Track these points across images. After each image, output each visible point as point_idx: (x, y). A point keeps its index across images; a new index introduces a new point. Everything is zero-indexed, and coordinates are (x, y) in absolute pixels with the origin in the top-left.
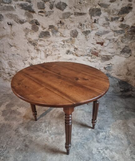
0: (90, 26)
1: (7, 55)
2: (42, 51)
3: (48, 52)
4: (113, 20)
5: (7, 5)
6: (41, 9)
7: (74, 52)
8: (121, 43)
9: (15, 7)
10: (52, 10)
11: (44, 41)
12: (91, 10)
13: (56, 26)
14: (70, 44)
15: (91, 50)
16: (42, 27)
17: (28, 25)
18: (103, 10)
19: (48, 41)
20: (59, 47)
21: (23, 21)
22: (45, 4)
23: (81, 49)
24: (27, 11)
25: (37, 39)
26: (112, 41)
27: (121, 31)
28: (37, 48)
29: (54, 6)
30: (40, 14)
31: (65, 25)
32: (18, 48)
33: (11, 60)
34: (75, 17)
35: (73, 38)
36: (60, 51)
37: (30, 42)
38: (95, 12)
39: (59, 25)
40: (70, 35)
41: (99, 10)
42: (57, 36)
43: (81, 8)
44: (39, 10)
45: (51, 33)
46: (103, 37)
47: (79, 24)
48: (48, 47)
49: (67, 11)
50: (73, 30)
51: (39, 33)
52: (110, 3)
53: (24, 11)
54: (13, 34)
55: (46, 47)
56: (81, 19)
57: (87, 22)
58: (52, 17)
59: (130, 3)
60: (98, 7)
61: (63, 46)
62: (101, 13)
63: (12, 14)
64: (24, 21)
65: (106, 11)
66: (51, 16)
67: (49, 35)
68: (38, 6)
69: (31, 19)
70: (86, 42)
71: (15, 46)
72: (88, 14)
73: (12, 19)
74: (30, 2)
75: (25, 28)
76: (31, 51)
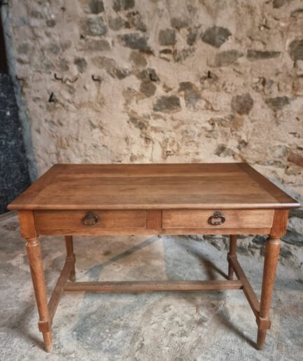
0: (289, 87)
1: (82, 146)
2: (157, 143)
3: (170, 145)
5: (97, 38)
6: (166, 44)
7: (237, 151)
9: (113, 42)
10: (192, 47)
11: (165, 120)
12: (296, 45)
13: (198, 84)
14: (228, 130)
15: (286, 151)
16: (164, 86)
17: (134, 83)
19: (173, 119)
20: (199, 135)
21: (125, 72)
22: (177, 34)
23: (259, 146)
24: (137, 51)
25: (150, 114)
28: (145, 134)
29: (198, 36)
30: (163, 55)
31: (221, 81)
32: (107, 133)
33: (88, 158)
34: (250, 63)
35: (237, 116)
36: (201, 145)
37: (133, 120)
39: (205, 81)
40: (229, 108)
42: (196, 109)
43: (268, 39)
44: (163, 48)
45: (182, 101)
47: (257, 80)
48: (173, 134)
49: (230, 49)
50: (240, 94)
51: (155, 100)
53: (129, 51)
54: (101, 101)
55: (167, 135)
56: (266, 67)
57: (280, 76)
58: (191, 64)
61: (210, 134)
63: (104, 57)
64: (127, 72)
66: (188, 61)
67: (178, 104)
68: (160, 39)
69: (141, 69)
70: (275, 129)
71: (101, 128)
72: (287, 54)
73: (102, 68)
74: (144, 30)
75: (126, 89)
76: (133, 141)
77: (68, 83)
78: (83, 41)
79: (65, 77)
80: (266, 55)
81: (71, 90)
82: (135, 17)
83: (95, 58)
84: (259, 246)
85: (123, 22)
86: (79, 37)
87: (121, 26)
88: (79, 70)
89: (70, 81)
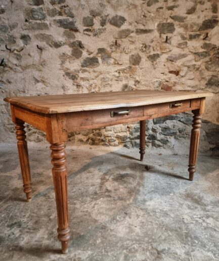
0: (158, 48)
2: (85, 88)
3: (94, 88)
4: (191, 38)
5: (38, 22)
6: (88, 26)
7: (134, 87)
8: (206, 71)
9: (50, 24)
10: (103, 27)
11: (90, 73)
12: (160, 26)
13: (109, 49)
14: (128, 75)
15: (160, 84)
16: (88, 51)
17: (67, 50)
18: (177, 25)
19: (94, 72)
20: (111, 80)
21: (61, 43)
22: (94, 20)
23: (146, 82)
24: (67, 30)
26: (192, 68)
27: (205, 54)
28: (77, 83)
29: (107, 21)
30: (86, 32)
31: (122, 47)
32: (48, 85)
34: (137, 36)
35: (133, 66)
36: (113, 86)
37: (68, 74)
38: (166, 28)
39: (113, 47)
40: (128, 62)
41: (171, 25)
42: (109, 64)
43: (146, 23)
44: (85, 28)
45: (100, 60)
46: (179, 63)
47: (142, 45)
48: (95, 81)
49: (126, 28)
50: (133, 54)
51: (82, 60)
52: (187, 15)
53: (62, 30)
54: (43, 63)
55: (91, 82)
56: (146, 38)
57: (154, 43)
58: (104, 37)
59: (215, 14)
60: (170, 20)
61: (118, 79)
62: (174, 29)
63: (45, 34)
65: (181, 26)
66: (102, 36)
67: (98, 62)
68: (84, 22)
69: (72, 41)
70: (154, 71)
71: (43, 82)
72: (156, 31)
73: (43, 41)
74: (72, 17)
75: (62, 54)
76: (68, 88)
77: (15, 52)
78: (27, 23)
79: (13, 48)
80: (145, 31)
81: (18, 57)
82: (66, 8)
83: (38, 35)
84: (151, 141)
85: (57, 12)
86: (24, 20)
87: (56, 14)
88: (24, 43)
89: (17, 51)
